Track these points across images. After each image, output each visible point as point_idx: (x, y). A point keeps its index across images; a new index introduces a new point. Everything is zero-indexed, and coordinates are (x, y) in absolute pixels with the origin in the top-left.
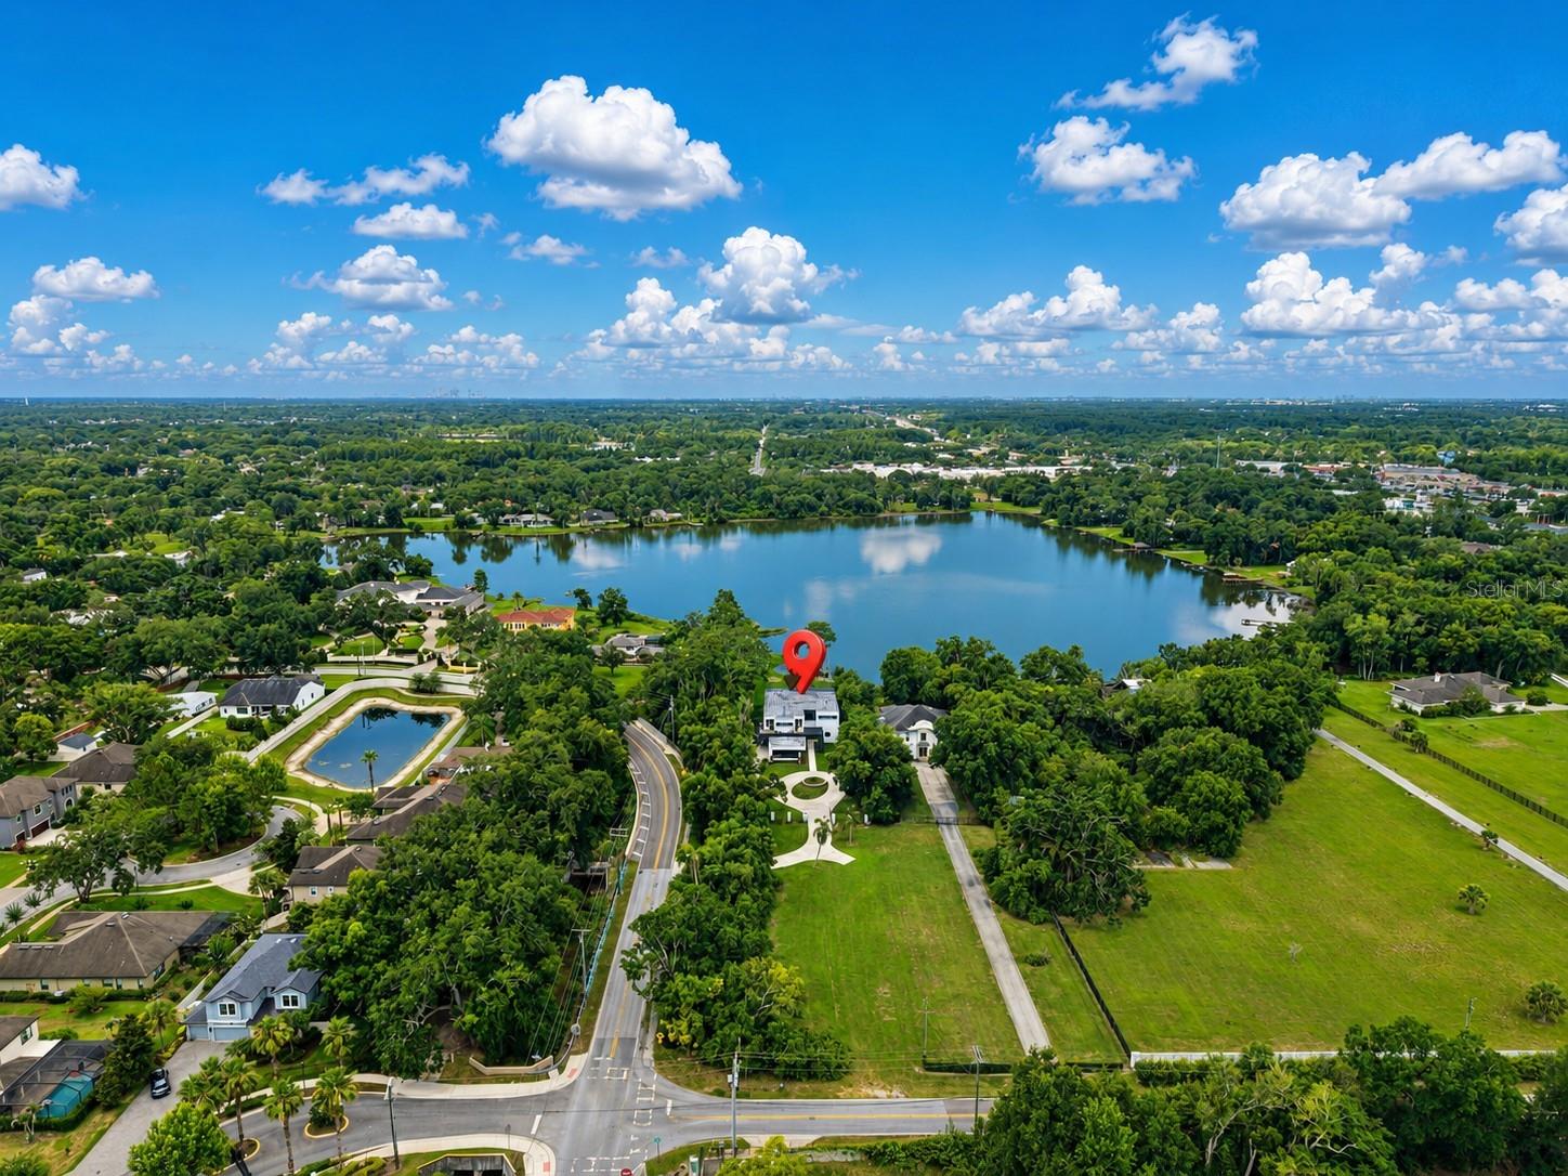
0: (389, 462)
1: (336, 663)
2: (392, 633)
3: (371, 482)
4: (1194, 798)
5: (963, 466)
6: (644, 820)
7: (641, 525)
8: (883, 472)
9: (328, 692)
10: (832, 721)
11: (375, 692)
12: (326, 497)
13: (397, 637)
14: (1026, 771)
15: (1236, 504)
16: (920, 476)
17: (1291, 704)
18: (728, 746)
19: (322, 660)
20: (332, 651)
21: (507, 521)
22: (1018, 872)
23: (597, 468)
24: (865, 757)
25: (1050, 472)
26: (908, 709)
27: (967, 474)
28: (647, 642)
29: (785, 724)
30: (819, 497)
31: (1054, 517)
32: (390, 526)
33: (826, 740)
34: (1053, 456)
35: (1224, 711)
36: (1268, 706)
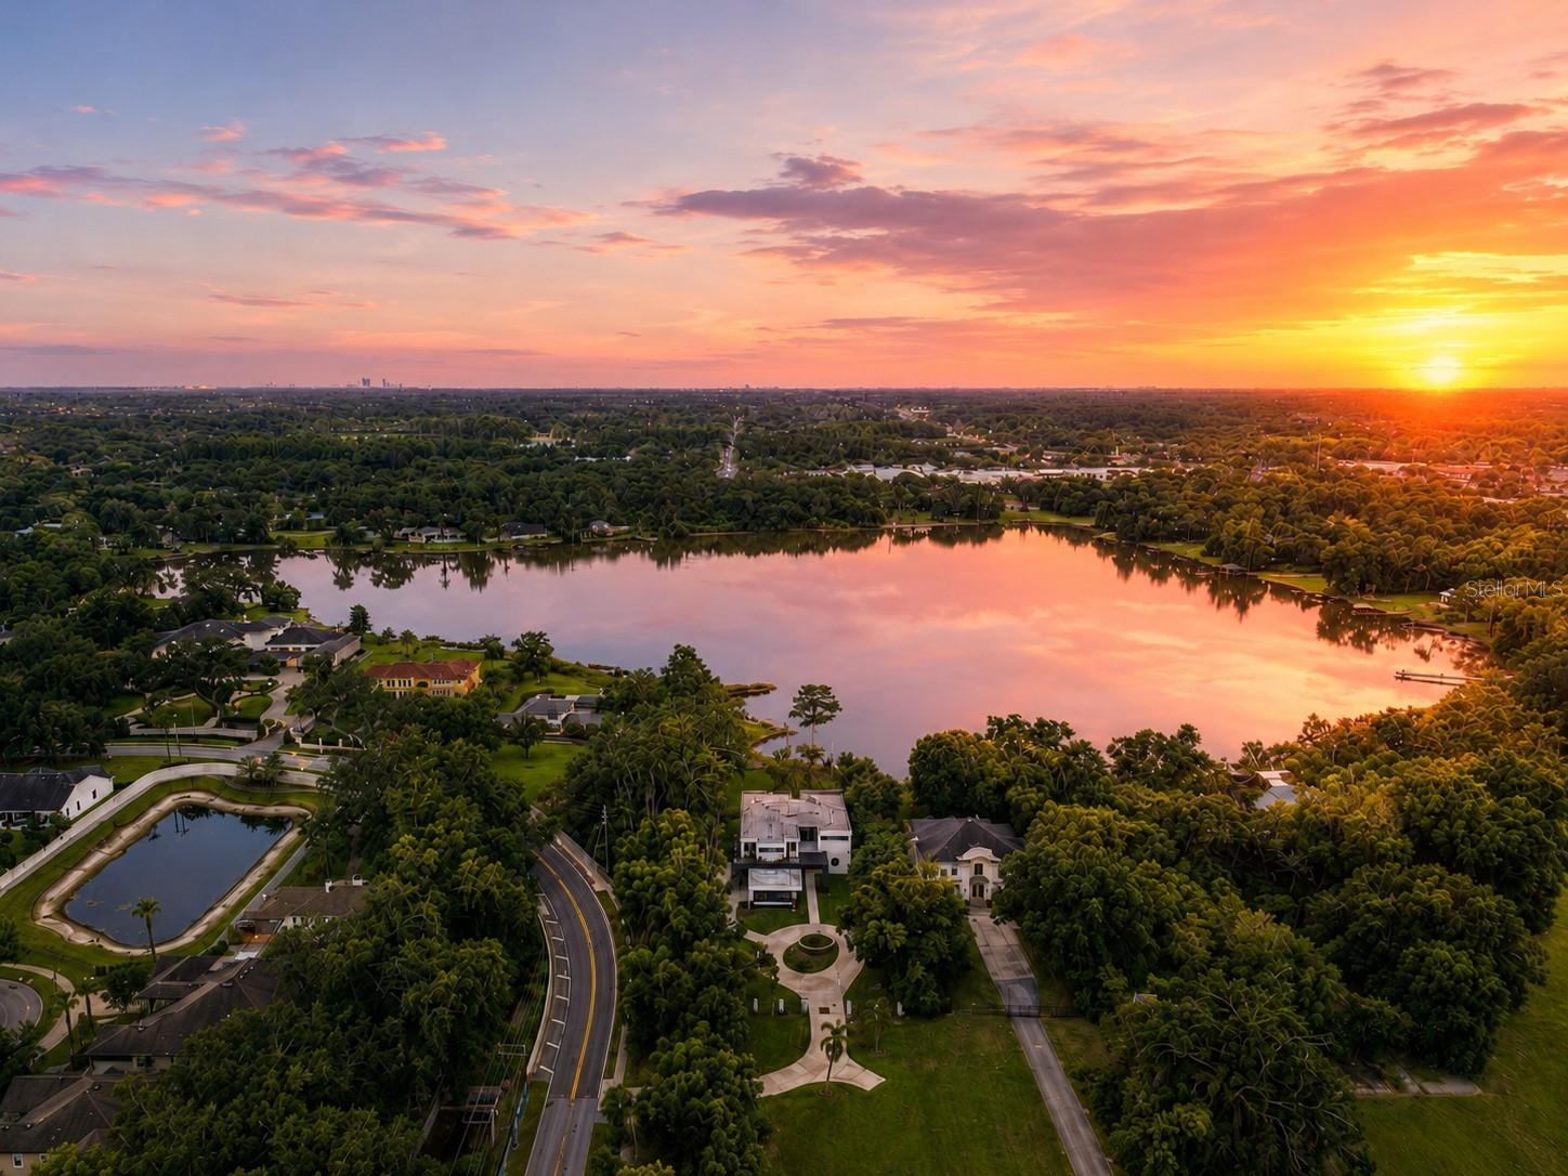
0: (263, 462)
1: (142, 738)
2: (227, 691)
3: (237, 484)
4: (1419, 983)
5: (986, 467)
6: (559, 1007)
7: (577, 541)
8: (888, 474)
9: (118, 787)
10: (840, 843)
11: (192, 783)
12: (171, 507)
13: (233, 698)
14: (1150, 941)
15: (1354, 514)
16: (933, 479)
17: (1536, 821)
18: (686, 899)
19: (121, 734)
20: (138, 720)
21: (406, 535)
22: (1160, 1124)
23: (526, 469)
24: (897, 914)
25: (1101, 473)
26: (954, 825)
27: (992, 477)
28: (578, 705)
29: (772, 850)
30: (806, 506)
31: (1112, 528)
32: (254, 542)
33: (832, 870)
34: (1100, 455)
35: (1439, 835)
36: (1509, 827)
